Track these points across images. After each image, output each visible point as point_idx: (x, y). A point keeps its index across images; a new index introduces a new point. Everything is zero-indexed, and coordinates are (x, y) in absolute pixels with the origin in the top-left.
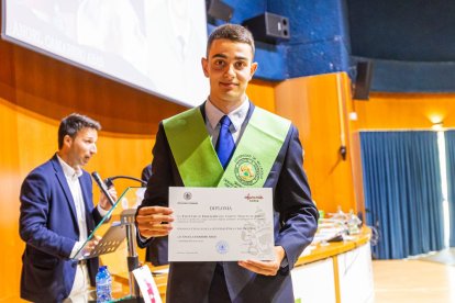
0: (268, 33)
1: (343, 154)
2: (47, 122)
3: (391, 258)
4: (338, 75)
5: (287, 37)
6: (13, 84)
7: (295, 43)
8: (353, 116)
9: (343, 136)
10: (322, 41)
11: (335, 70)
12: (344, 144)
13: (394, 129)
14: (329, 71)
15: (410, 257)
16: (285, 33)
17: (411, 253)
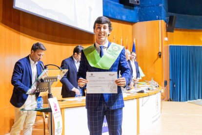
0: (130, 2)
1: (160, 55)
2: (32, 39)
3: (180, 101)
4: (160, 21)
5: (139, 4)
6: (19, 24)
7: (142, 7)
8: (166, 39)
9: (160, 48)
10: (154, 6)
11: (159, 19)
12: (160, 51)
13: (185, 45)
14: (156, 19)
15: (188, 101)
16: (138, 2)
17: (190, 99)
